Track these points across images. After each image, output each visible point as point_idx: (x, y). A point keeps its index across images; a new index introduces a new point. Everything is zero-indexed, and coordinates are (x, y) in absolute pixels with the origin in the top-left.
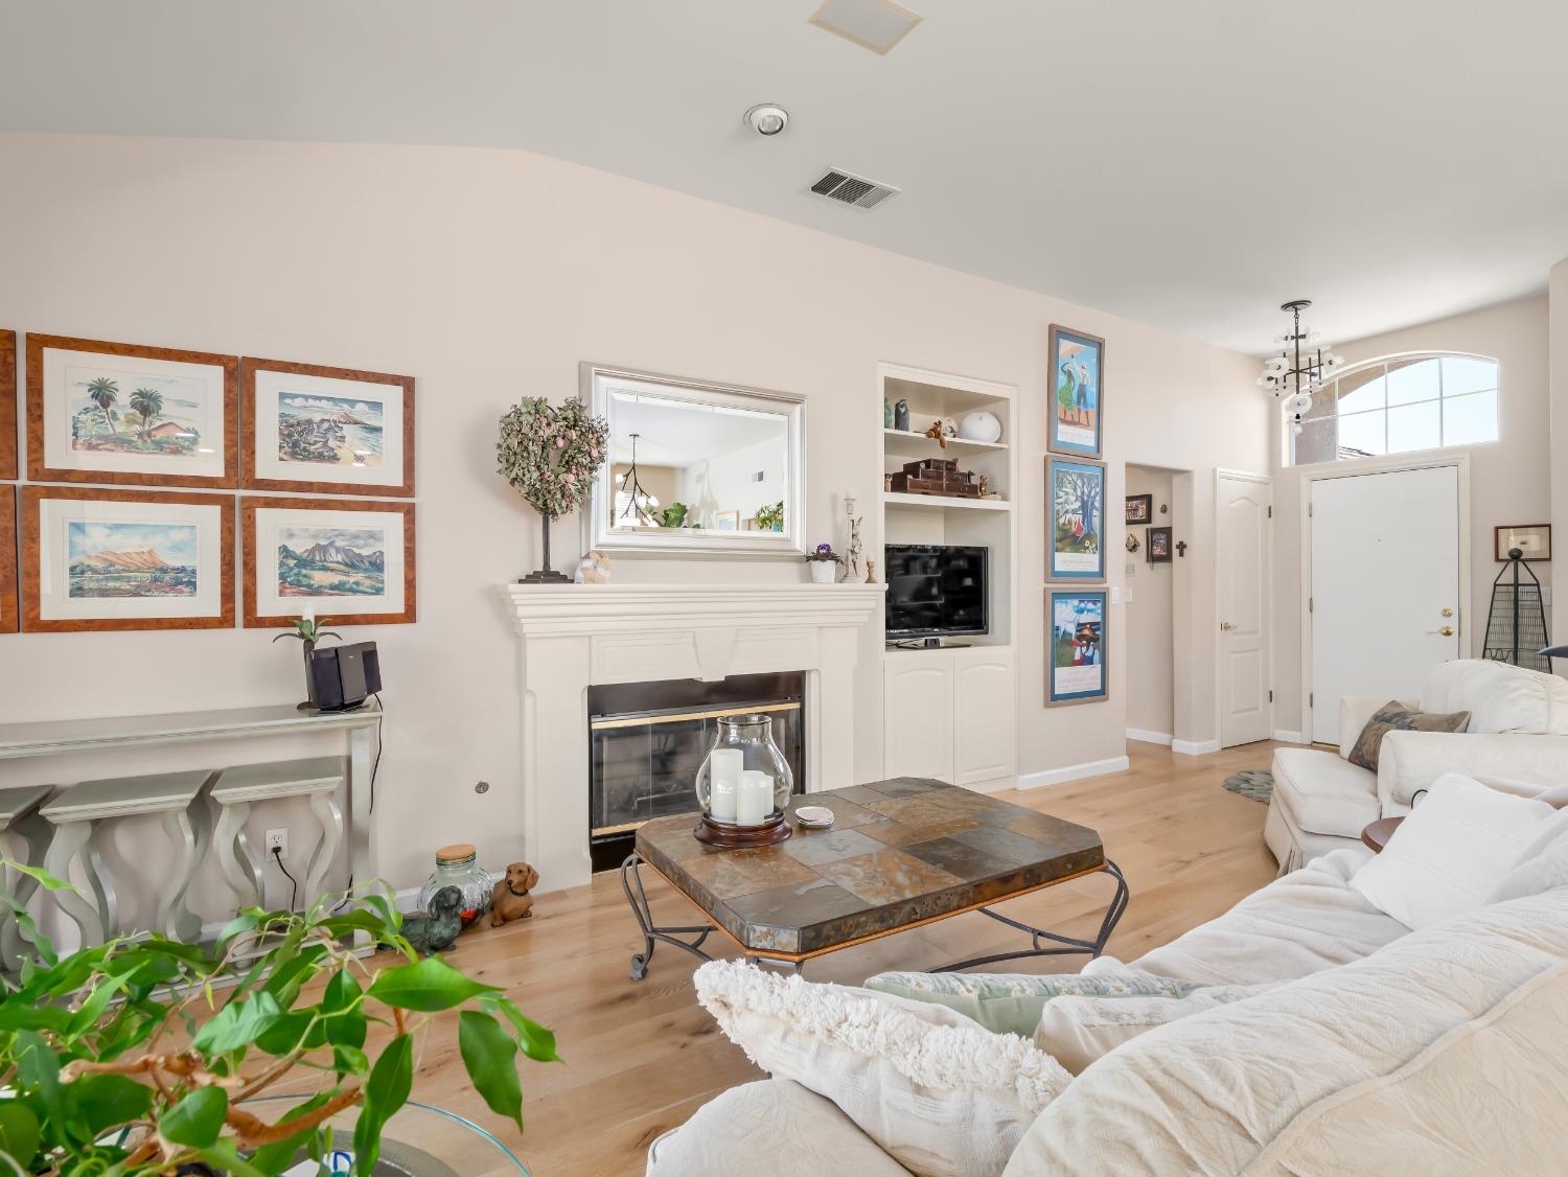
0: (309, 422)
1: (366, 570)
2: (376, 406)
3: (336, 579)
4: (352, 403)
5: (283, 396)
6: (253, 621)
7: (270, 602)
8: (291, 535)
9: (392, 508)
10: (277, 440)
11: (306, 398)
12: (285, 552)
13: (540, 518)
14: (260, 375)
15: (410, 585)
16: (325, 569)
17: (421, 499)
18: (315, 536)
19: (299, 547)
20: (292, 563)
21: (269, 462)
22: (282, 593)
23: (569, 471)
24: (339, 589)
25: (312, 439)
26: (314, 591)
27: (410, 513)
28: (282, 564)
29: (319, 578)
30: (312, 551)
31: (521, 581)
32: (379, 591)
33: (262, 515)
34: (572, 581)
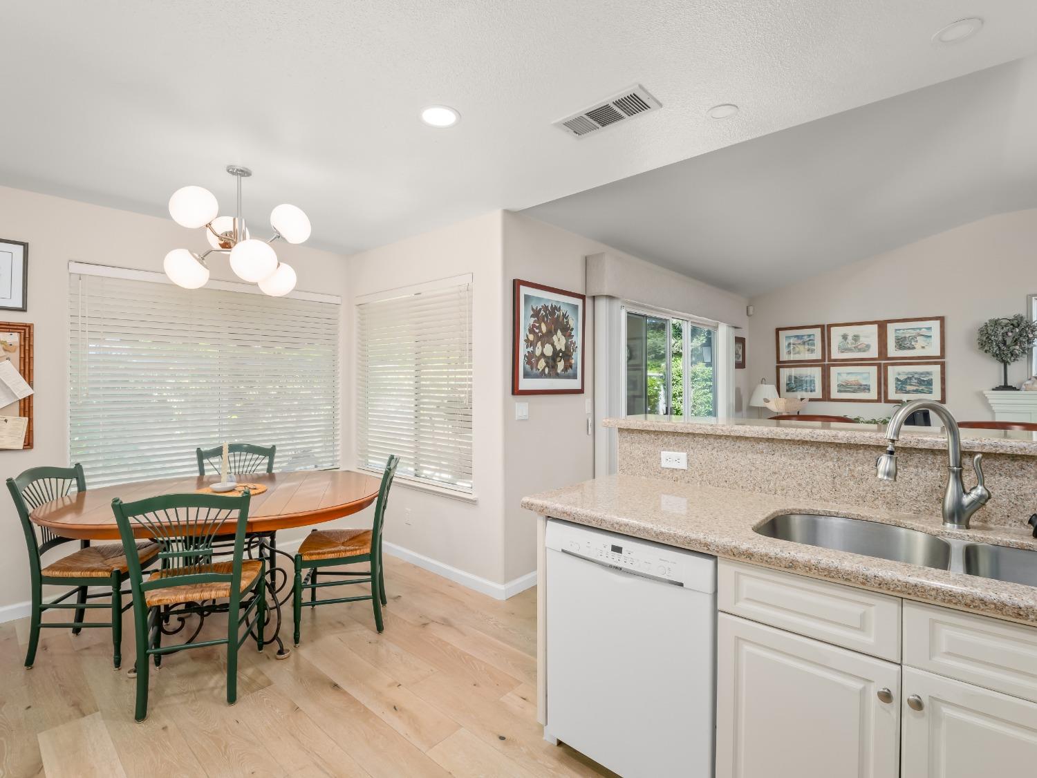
0: (905, 337)
1: (926, 385)
2: (929, 329)
3: (915, 388)
4: (920, 329)
5: (896, 330)
6: (887, 401)
7: (892, 395)
8: (899, 374)
9: (936, 363)
10: (894, 344)
11: (904, 330)
12: (898, 380)
13: (1002, 365)
14: (888, 325)
15: (943, 390)
16: (911, 385)
17: (947, 360)
18: (907, 374)
19: (902, 378)
20: (899, 383)
21: (892, 351)
22: (896, 393)
23: (1016, 344)
24: (917, 391)
25: (906, 343)
26: (908, 392)
27: (943, 365)
28: (896, 384)
29: (909, 388)
30: (906, 379)
31: (993, 390)
32: (931, 393)
33: (890, 368)
34: (1018, 390)
